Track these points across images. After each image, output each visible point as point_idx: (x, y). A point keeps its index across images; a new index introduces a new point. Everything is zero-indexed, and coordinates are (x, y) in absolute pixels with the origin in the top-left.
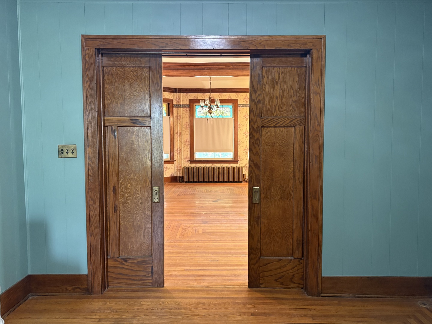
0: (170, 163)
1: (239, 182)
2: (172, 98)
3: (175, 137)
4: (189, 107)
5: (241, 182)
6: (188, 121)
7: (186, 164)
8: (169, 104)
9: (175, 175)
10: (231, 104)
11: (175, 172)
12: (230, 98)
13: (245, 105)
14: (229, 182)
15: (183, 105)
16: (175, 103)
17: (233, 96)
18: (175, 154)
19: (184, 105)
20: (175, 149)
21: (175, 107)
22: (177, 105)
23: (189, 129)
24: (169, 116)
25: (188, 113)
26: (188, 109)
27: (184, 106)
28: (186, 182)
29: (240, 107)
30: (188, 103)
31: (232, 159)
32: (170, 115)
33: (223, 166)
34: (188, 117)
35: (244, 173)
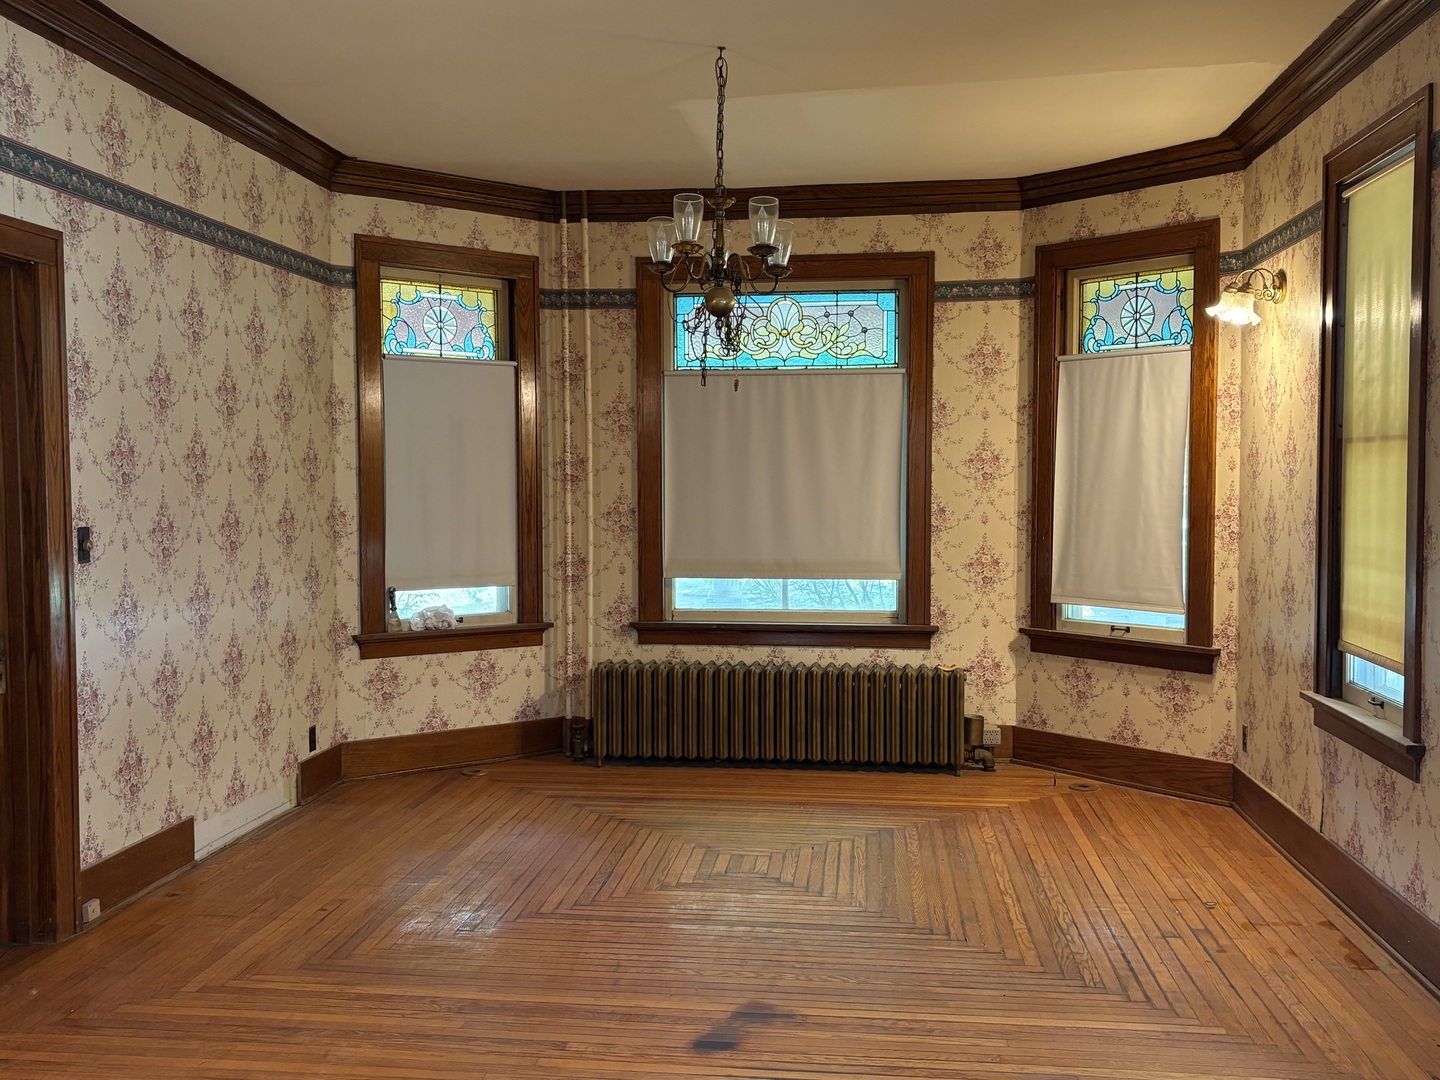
0: (516, 644)
1: (934, 768)
2: (534, 251)
3: (550, 486)
4: (630, 305)
5: (951, 769)
6: (629, 388)
7: (615, 644)
8: (511, 285)
9: (550, 712)
10: (890, 283)
11: (548, 695)
12: (881, 248)
13: (975, 284)
14: (871, 766)
15: (596, 293)
16: (547, 282)
17: (903, 233)
18: (551, 584)
19: (606, 292)
20: (550, 556)
21: (553, 306)
22: (560, 293)
23: (633, 434)
24: (512, 358)
25: (629, 340)
26: (627, 316)
27: (601, 300)
28: (609, 759)
29: (944, 299)
30: (626, 280)
31: (895, 616)
32: (520, 351)
33: (839, 663)
34: (628, 362)
35: (969, 710)
